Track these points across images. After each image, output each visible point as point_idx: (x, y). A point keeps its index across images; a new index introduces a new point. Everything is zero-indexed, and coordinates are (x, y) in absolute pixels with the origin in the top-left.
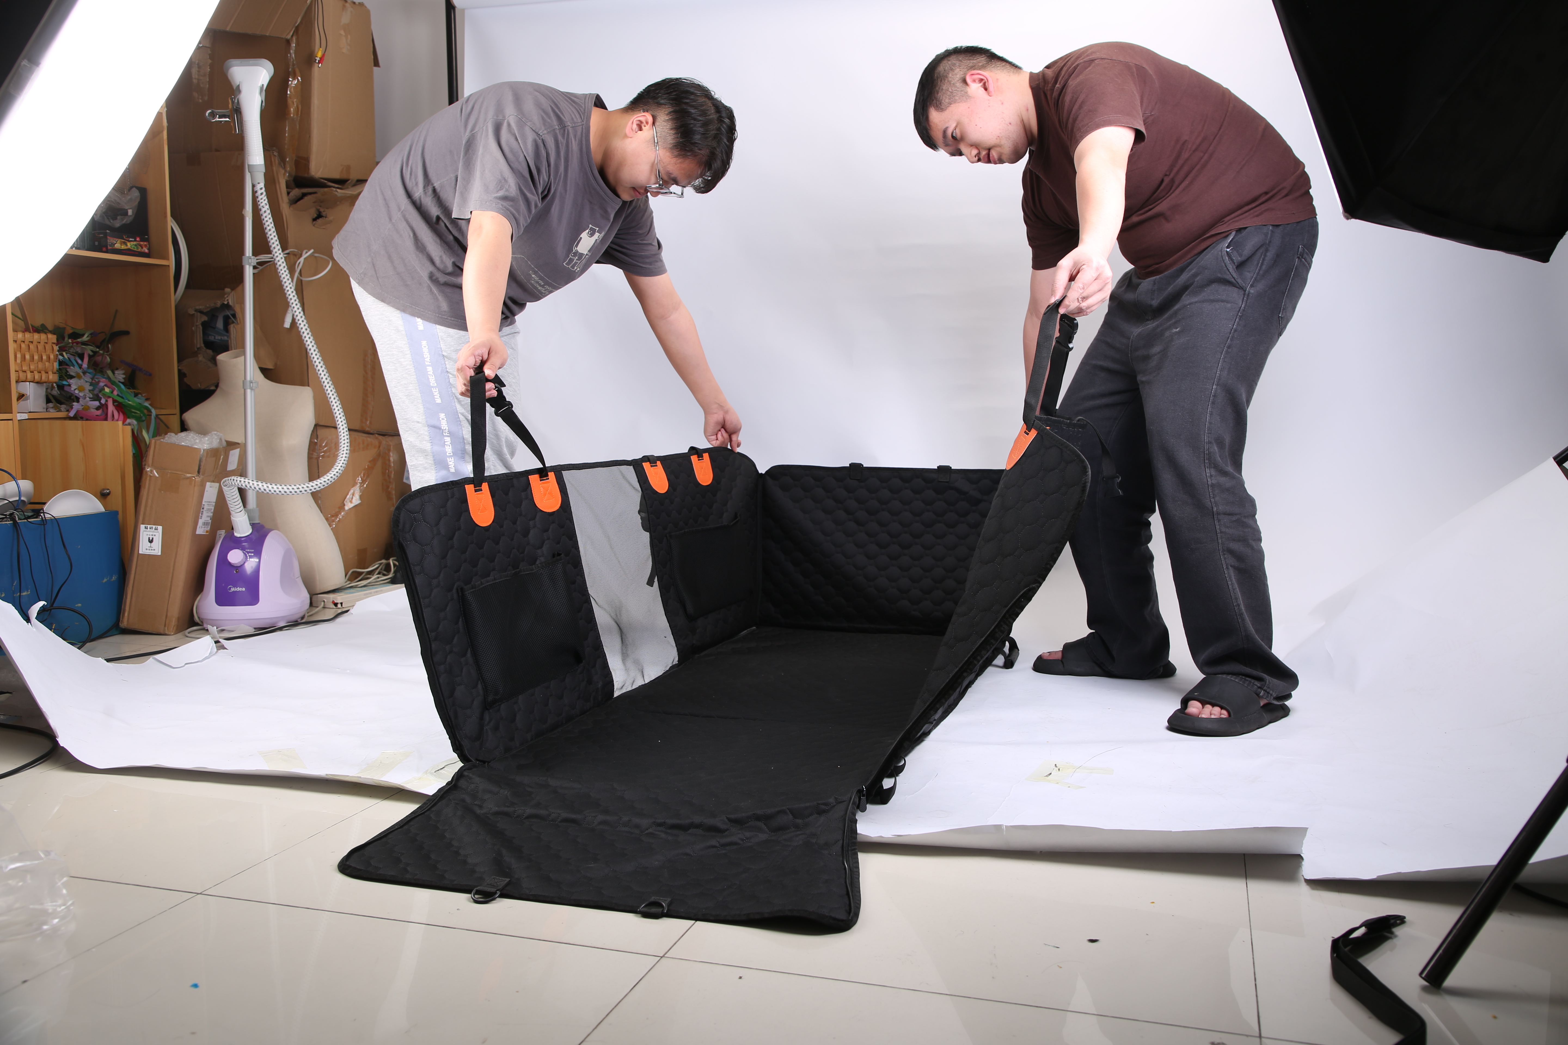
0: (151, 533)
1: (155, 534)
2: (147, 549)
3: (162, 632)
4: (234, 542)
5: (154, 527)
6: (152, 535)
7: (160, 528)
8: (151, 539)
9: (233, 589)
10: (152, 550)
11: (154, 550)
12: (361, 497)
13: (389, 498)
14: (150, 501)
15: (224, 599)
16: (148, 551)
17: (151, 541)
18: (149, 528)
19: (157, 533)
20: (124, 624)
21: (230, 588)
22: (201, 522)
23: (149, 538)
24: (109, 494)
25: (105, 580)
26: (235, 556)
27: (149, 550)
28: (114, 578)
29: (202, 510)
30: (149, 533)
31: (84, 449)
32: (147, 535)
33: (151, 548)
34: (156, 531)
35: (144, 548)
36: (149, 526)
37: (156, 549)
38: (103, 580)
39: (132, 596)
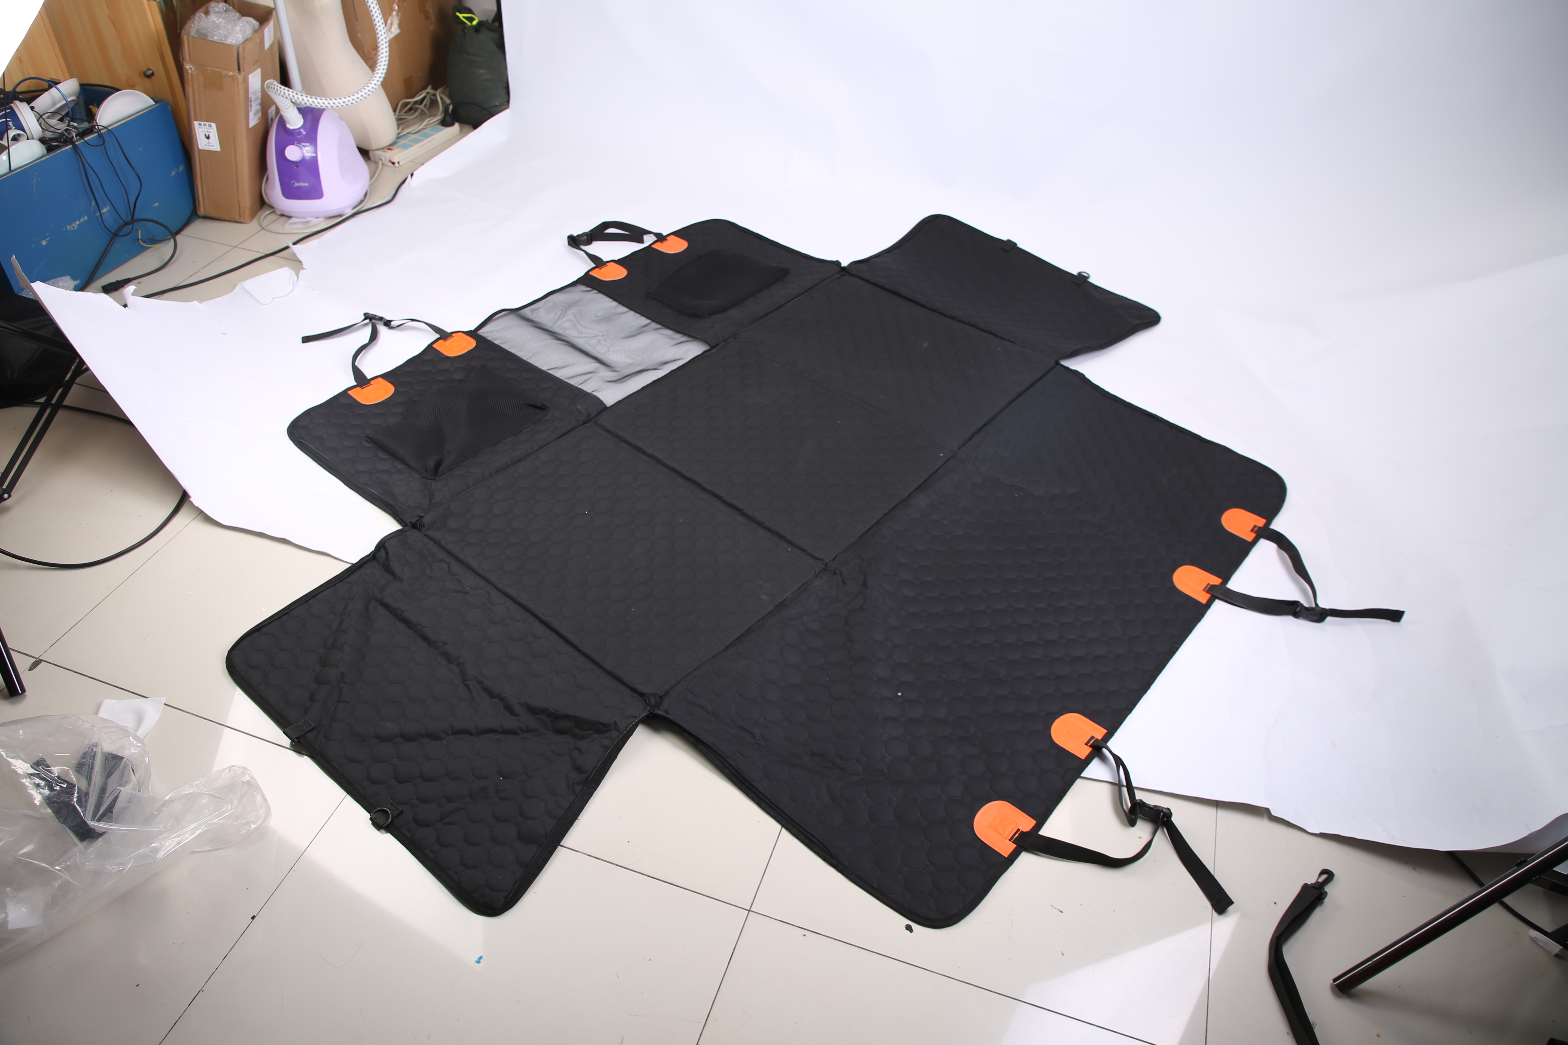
0: (206, 130)
1: (209, 130)
2: (206, 145)
3: (238, 220)
4: (288, 137)
5: (207, 123)
6: (208, 132)
7: (214, 125)
8: (207, 135)
9: (296, 184)
10: (211, 146)
11: (213, 146)
12: (400, 25)
13: (427, 18)
14: (197, 98)
15: (290, 193)
16: (207, 147)
17: (208, 138)
18: (202, 124)
19: (212, 129)
20: (202, 211)
21: (294, 183)
22: (251, 115)
23: (205, 134)
24: (153, 74)
25: (174, 173)
26: (293, 153)
27: (208, 145)
28: (181, 168)
29: (250, 103)
30: (204, 130)
31: (114, 25)
32: (203, 131)
33: (209, 144)
34: (210, 128)
35: (202, 143)
36: (202, 123)
37: (214, 145)
38: (171, 173)
39: (202, 189)
